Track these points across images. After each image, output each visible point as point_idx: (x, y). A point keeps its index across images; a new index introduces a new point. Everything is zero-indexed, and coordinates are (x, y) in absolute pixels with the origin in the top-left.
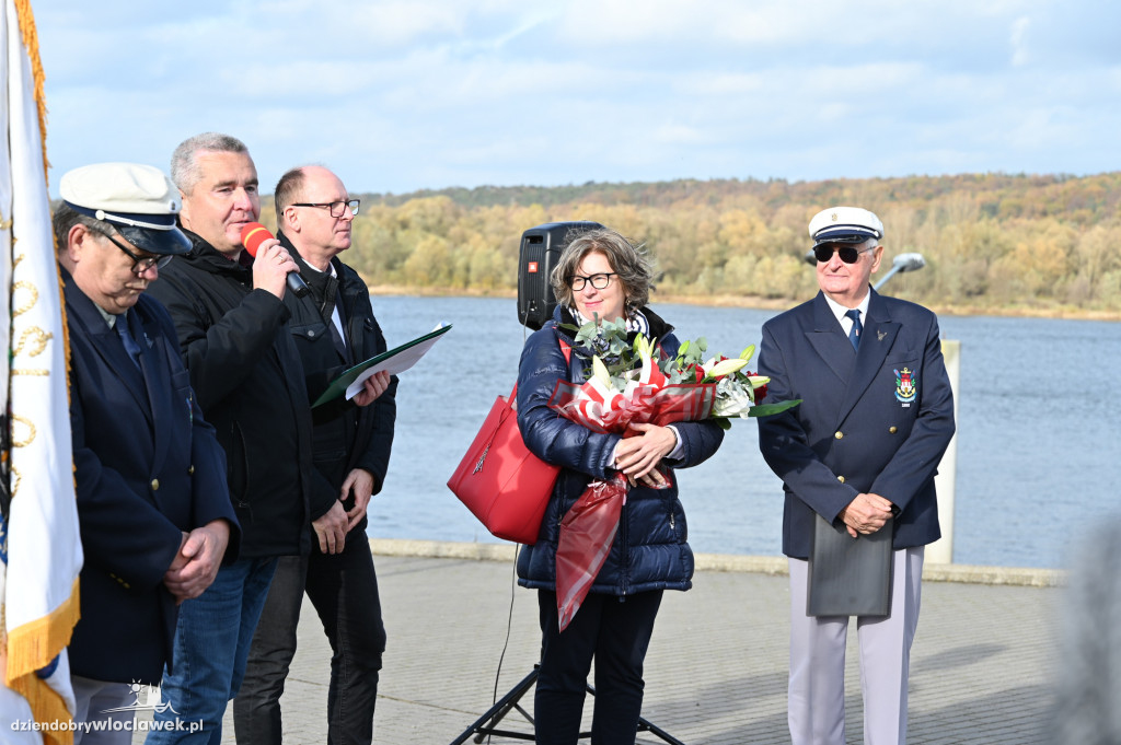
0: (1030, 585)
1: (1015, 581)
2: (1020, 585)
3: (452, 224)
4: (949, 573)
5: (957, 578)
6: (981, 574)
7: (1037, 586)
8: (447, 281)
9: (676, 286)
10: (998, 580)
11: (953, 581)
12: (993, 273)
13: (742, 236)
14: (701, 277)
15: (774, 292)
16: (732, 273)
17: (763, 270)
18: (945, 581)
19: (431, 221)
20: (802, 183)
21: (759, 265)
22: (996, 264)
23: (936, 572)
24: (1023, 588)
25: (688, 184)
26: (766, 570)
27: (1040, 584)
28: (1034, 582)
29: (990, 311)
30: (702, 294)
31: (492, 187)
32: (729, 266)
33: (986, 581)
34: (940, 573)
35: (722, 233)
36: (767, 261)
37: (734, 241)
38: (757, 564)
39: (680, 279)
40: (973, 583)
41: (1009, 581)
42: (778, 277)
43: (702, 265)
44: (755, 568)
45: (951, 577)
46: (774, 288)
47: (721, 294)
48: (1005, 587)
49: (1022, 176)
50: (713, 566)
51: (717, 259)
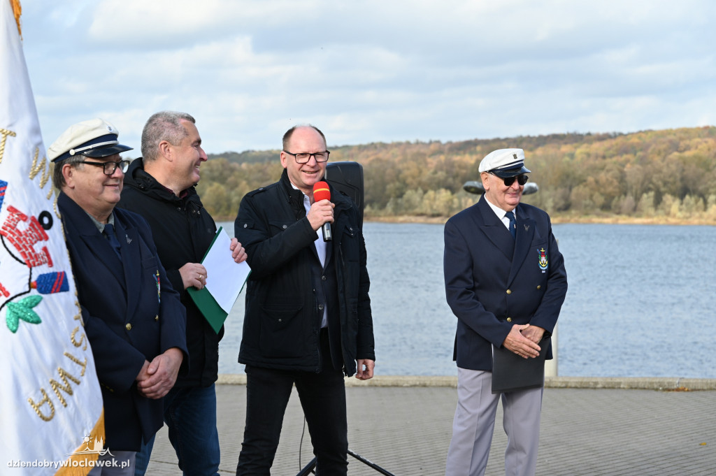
0: (620, 388)
1: (610, 386)
2: (613, 388)
3: (230, 176)
4: (568, 382)
5: (573, 385)
6: (589, 383)
7: (624, 388)
8: (226, 212)
9: (373, 211)
10: (599, 386)
11: (571, 387)
12: (573, 197)
13: (414, 177)
14: (388, 204)
15: (435, 212)
16: (408, 201)
17: (429, 199)
18: (566, 387)
19: (216, 174)
20: (450, 143)
21: (426, 196)
22: (575, 190)
23: (560, 382)
24: (615, 390)
25: (378, 146)
26: (452, 384)
27: (626, 387)
28: (622, 386)
29: (572, 220)
30: (390, 215)
31: (253, 151)
32: (405, 197)
33: (592, 386)
34: (563, 382)
35: (401, 176)
36: (431, 193)
37: (409, 180)
38: (446, 381)
39: (376, 206)
40: (584, 388)
41: (606, 386)
42: (437, 202)
43: (389, 197)
44: (445, 384)
45: (569, 385)
46: (435, 210)
47: (401, 215)
48: (604, 390)
49: (589, 134)
50: (418, 383)
51: (398, 193)
